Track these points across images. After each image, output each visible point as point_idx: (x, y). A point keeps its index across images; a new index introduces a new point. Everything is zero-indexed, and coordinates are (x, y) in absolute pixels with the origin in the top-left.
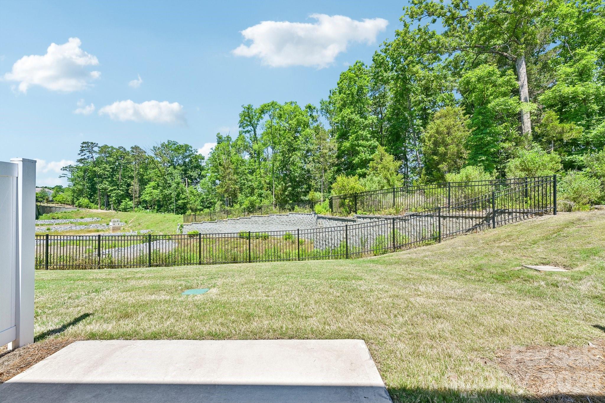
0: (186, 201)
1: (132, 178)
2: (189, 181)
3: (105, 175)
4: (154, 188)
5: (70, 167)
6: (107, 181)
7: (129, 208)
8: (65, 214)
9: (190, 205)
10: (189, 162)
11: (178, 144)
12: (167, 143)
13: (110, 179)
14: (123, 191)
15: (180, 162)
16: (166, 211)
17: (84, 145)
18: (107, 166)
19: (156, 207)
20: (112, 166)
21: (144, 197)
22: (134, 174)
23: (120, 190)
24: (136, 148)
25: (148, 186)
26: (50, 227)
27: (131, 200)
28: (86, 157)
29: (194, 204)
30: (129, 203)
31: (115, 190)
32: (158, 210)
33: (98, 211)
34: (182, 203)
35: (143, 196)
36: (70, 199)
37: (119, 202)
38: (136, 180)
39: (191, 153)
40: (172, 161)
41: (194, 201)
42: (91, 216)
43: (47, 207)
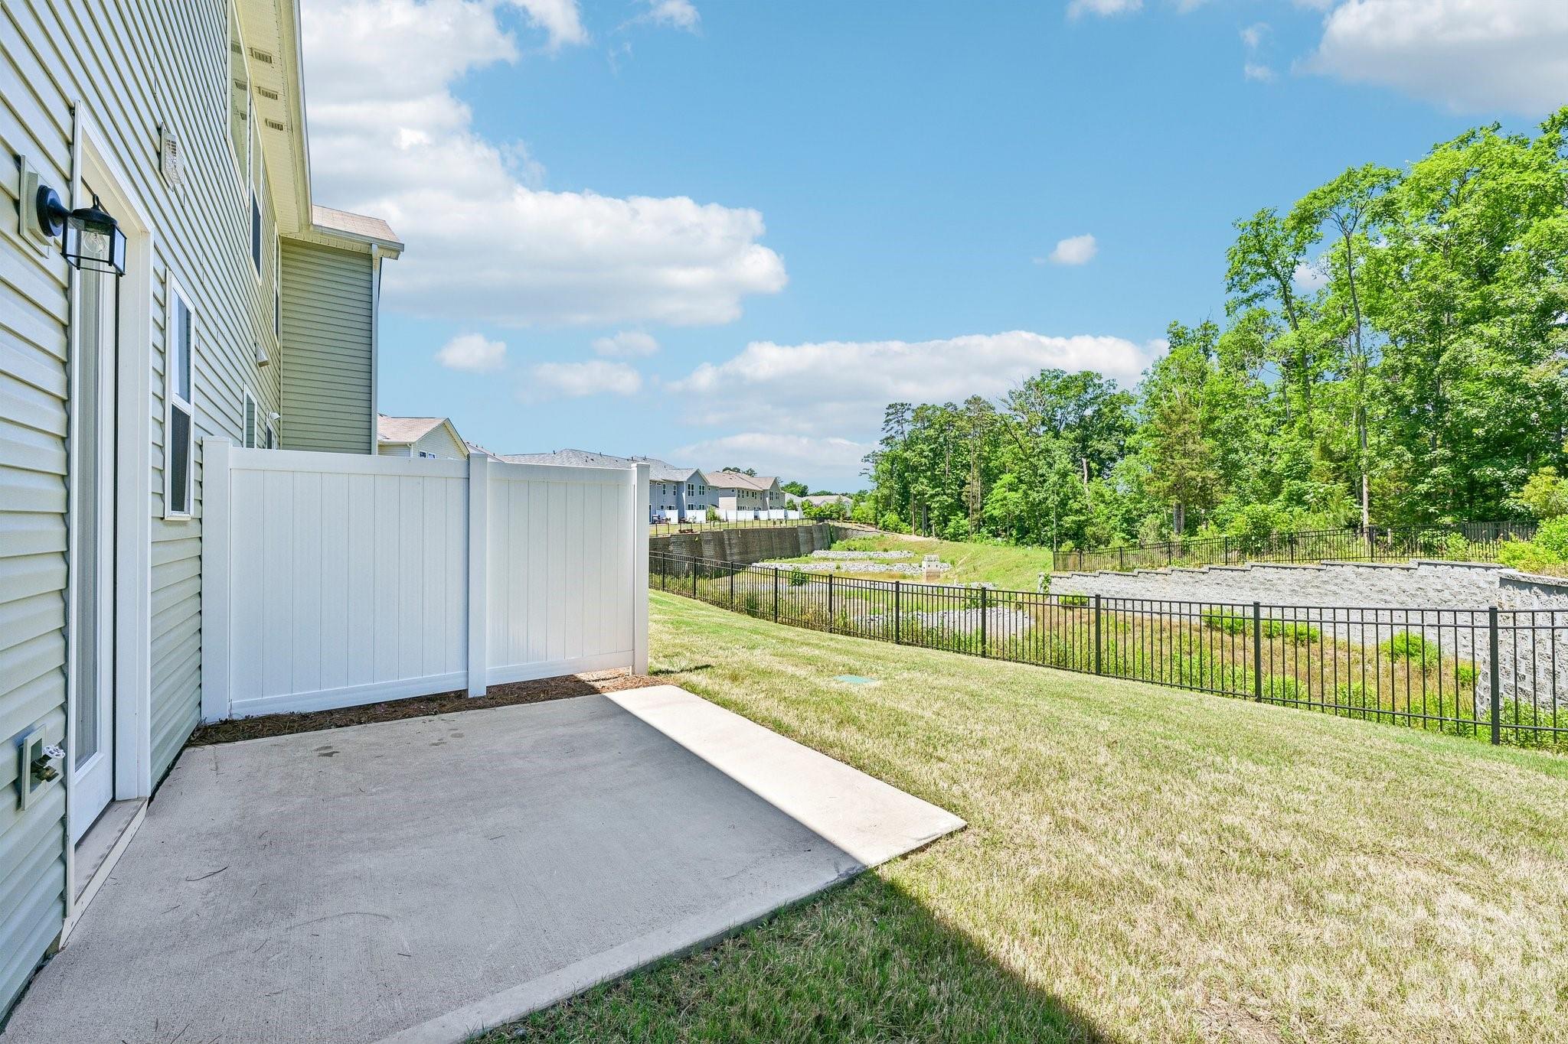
0: (1082, 518)
1: (967, 467)
2: (1093, 465)
3: (921, 465)
4: (1012, 488)
5: (874, 454)
6: (925, 477)
7: (961, 534)
8: (864, 542)
9: (1094, 529)
10: (1093, 417)
11: (1065, 376)
12: (1038, 379)
13: (929, 473)
14: (952, 497)
15: (1070, 419)
16: (1035, 543)
17: (890, 411)
18: (925, 447)
19: (1014, 533)
20: (932, 446)
21: (990, 509)
22: (970, 459)
23: (947, 495)
24: (976, 400)
25: (999, 483)
26: (841, 564)
27: (967, 515)
28: (892, 433)
29: (1105, 525)
30: (963, 522)
31: (937, 494)
32: (1018, 540)
33: (911, 538)
34: (1074, 522)
35: (988, 508)
36: (871, 513)
37: (946, 521)
38: (975, 472)
39: (1099, 391)
40: (1051, 420)
41: (1104, 518)
42: (900, 548)
43: (841, 529)
